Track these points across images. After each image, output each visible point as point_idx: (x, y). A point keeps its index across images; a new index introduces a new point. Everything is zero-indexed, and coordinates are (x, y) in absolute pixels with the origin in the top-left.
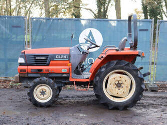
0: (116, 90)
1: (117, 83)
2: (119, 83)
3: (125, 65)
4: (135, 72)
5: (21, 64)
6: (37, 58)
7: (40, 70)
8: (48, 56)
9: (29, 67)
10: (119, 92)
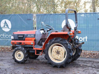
0: (56, 56)
1: (57, 51)
2: (58, 51)
3: (60, 41)
4: (66, 45)
5: (13, 40)
6: (19, 36)
7: (21, 43)
8: (24, 35)
9: (16, 41)
10: (58, 57)
